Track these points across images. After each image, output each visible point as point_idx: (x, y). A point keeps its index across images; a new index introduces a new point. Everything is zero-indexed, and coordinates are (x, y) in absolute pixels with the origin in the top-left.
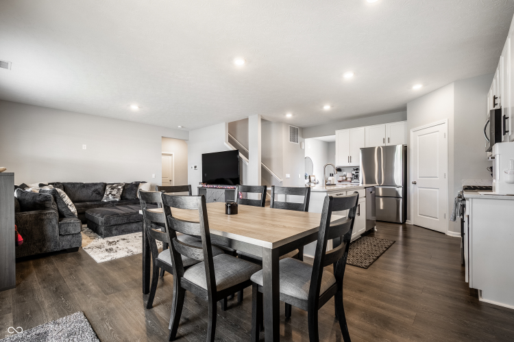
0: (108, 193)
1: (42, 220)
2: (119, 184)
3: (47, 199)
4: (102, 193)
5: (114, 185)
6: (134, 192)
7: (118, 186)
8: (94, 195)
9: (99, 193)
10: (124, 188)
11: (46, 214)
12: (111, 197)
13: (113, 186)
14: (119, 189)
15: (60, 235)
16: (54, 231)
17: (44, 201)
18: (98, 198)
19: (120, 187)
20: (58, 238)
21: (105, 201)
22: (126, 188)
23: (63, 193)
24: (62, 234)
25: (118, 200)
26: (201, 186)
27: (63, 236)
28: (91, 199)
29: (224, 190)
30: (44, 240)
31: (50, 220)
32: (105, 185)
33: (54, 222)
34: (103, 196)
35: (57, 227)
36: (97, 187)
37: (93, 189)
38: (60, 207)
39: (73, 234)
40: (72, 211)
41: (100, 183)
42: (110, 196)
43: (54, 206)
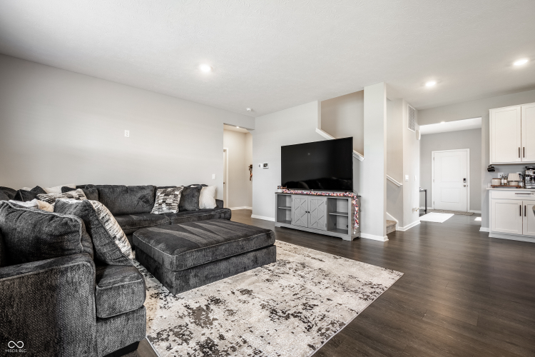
0: (161, 201)
1: (54, 289)
2: (174, 187)
3: (67, 228)
4: (151, 201)
5: (169, 189)
6: (195, 200)
7: (173, 191)
8: (141, 203)
9: (147, 202)
10: (182, 193)
11: (63, 272)
12: (165, 209)
13: (167, 191)
14: (176, 196)
15: (98, 319)
16: (83, 313)
17: (62, 235)
18: (147, 209)
19: (177, 193)
20: (93, 330)
21: (157, 213)
22: (184, 193)
23: (104, 212)
24: (104, 316)
25: (175, 212)
26: (280, 191)
27: (106, 320)
28: (136, 210)
29: (325, 199)
30: (60, 341)
31: (75, 286)
32: (155, 189)
33: (85, 290)
34: (152, 206)
35: (91, 300)
36: (145, 192)
37: (139, 195)
38: (97, 243)
39: (127, 314)
40: (123, 250)
41: (148, 187)
42: (164, 205)
43: (85, 246)
